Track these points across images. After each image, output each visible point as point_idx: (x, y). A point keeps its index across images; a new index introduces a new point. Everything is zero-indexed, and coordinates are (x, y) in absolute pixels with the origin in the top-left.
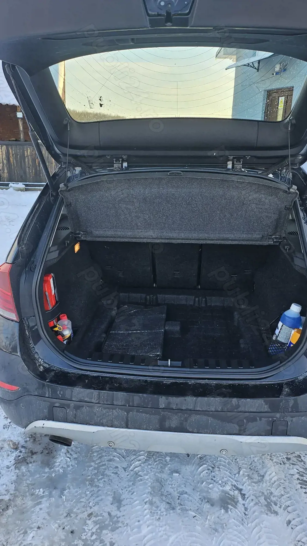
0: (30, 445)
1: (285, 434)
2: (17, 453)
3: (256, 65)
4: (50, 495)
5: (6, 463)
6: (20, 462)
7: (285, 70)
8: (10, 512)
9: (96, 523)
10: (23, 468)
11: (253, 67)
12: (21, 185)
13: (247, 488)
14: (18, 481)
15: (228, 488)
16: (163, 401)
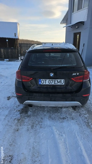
0: (22, 111)
1: (74, 101)
2: (19, 112)
3: (71, 26)
4: (28, 118)
5: (18, 113)
6: (20, 113)
7: (79, 28)
8: (20, 120)
9: (38, 122)
10: (22, 114)
11: (70, 27)
12: (8, 60)
13: (68, 116)
14: (21, 116)
15: (64, 116)
16: (51, 95)
